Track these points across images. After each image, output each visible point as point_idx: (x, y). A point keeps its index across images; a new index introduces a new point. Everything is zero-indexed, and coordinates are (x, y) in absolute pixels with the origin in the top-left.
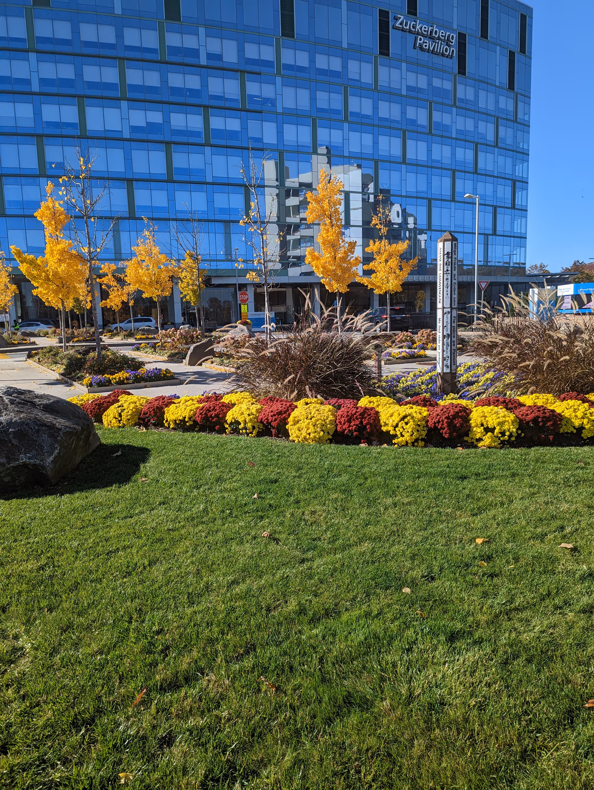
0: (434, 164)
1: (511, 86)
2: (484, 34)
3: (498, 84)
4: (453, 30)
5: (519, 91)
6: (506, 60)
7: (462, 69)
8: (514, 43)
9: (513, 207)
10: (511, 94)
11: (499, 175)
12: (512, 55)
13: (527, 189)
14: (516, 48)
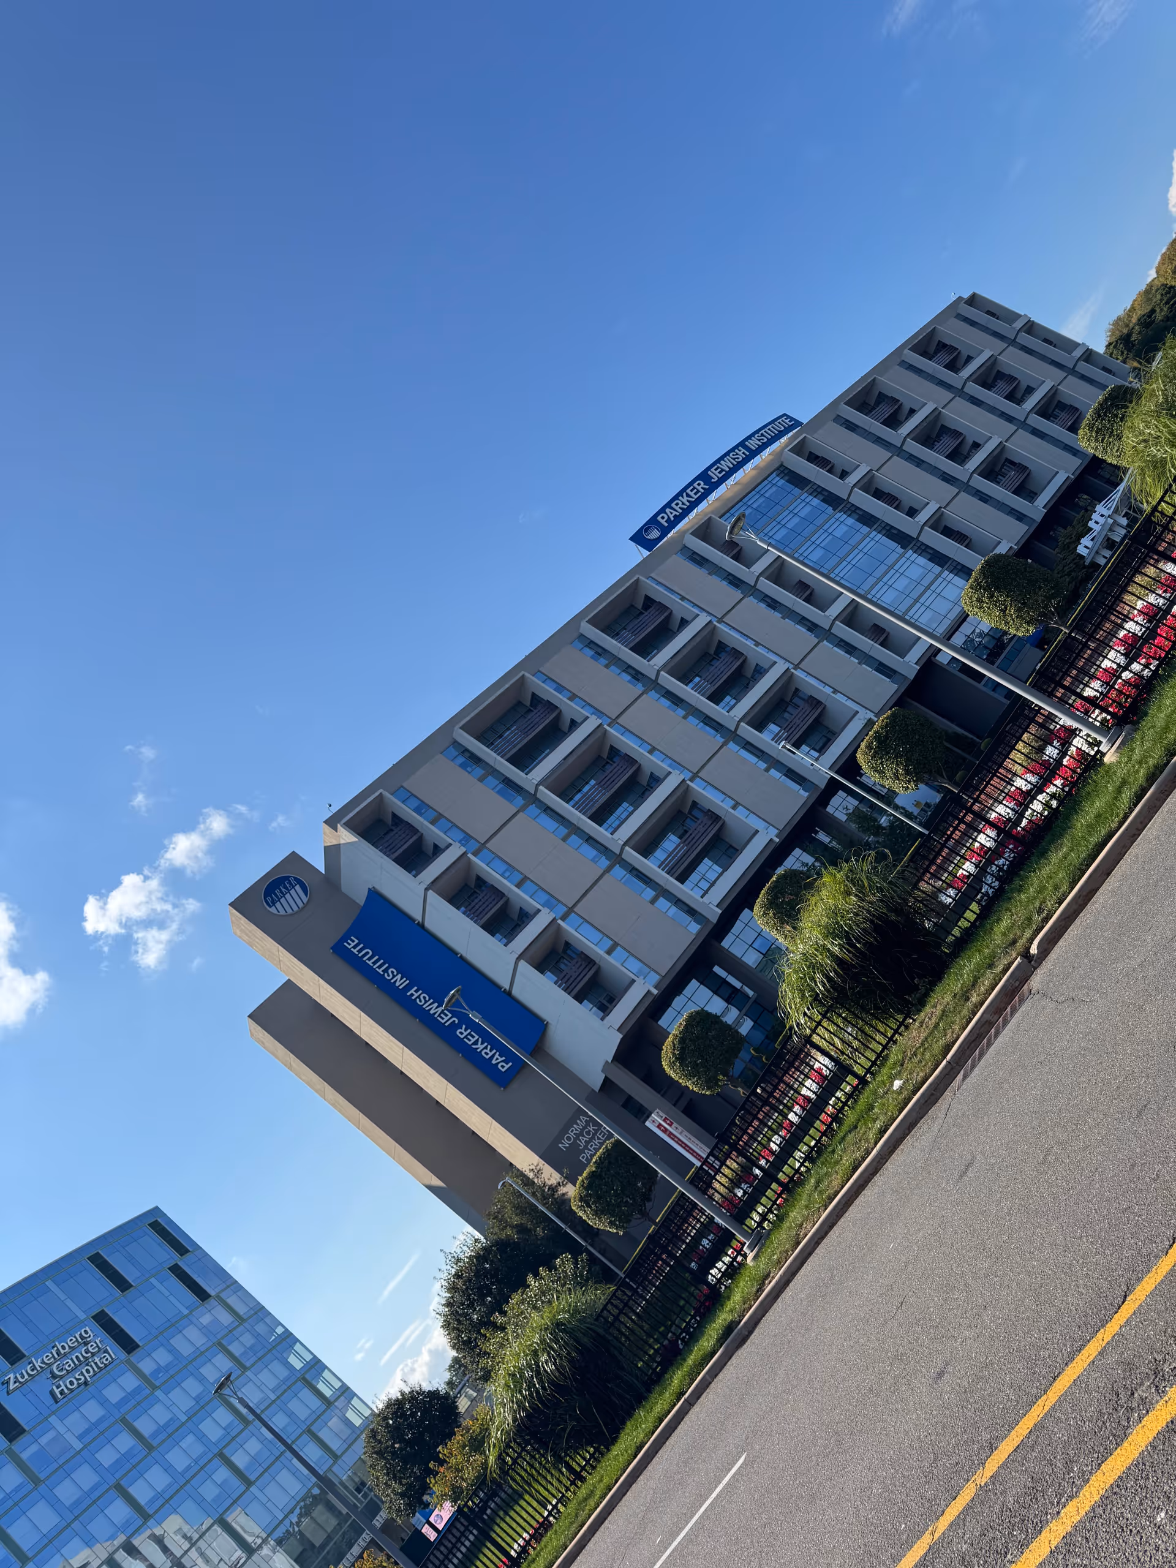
0: (188, 1476)
1: (202, 1295)
2: (122, 1284)
3: (186, 1312)
4: (82, 1323)
5: (217, 1290)
6: (174, 1281)
7: (128, 1344)
8: (167, 1255)
9: (328, 1402)
10: (212, 1302)
11: (279, 1393)
12: (176, 1270)
13: (326, 1367)
14: (174, 1257)
